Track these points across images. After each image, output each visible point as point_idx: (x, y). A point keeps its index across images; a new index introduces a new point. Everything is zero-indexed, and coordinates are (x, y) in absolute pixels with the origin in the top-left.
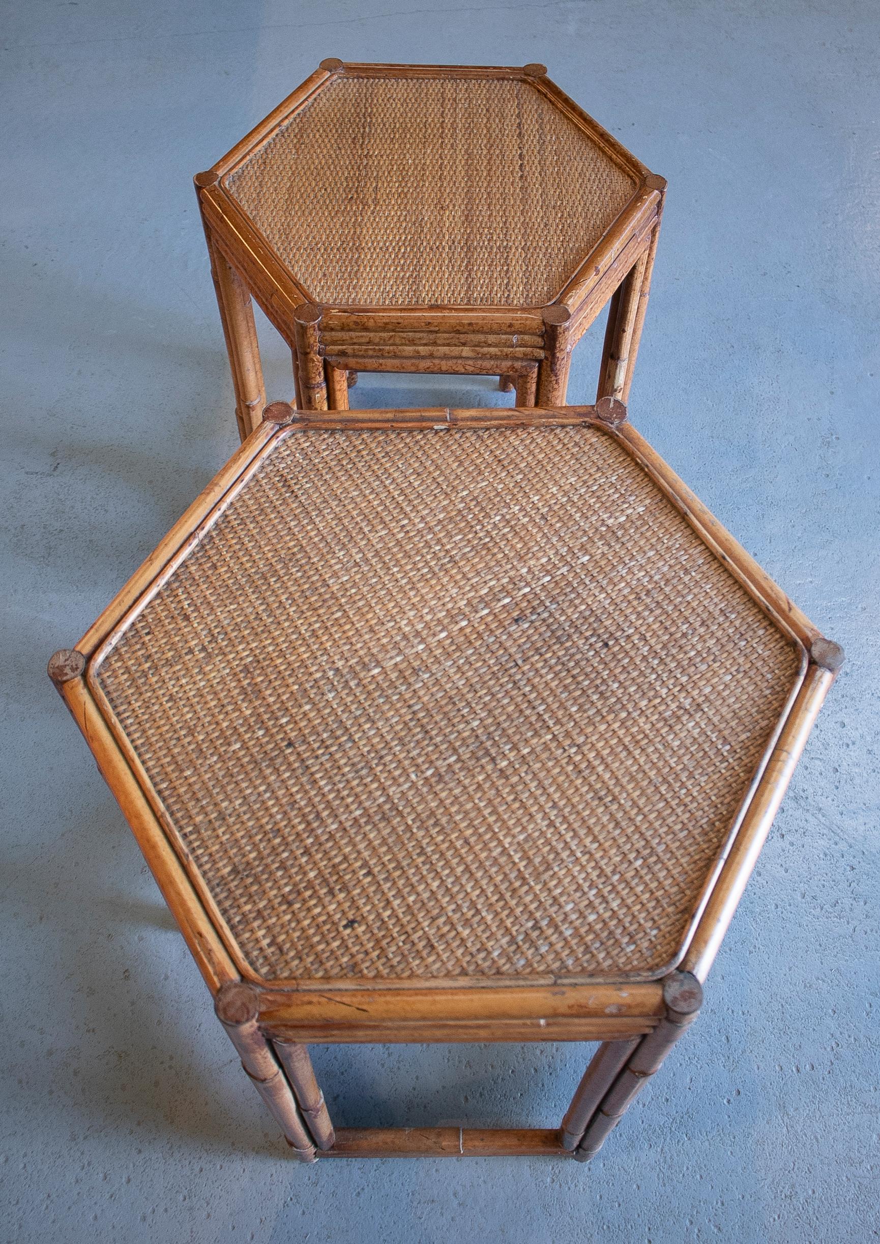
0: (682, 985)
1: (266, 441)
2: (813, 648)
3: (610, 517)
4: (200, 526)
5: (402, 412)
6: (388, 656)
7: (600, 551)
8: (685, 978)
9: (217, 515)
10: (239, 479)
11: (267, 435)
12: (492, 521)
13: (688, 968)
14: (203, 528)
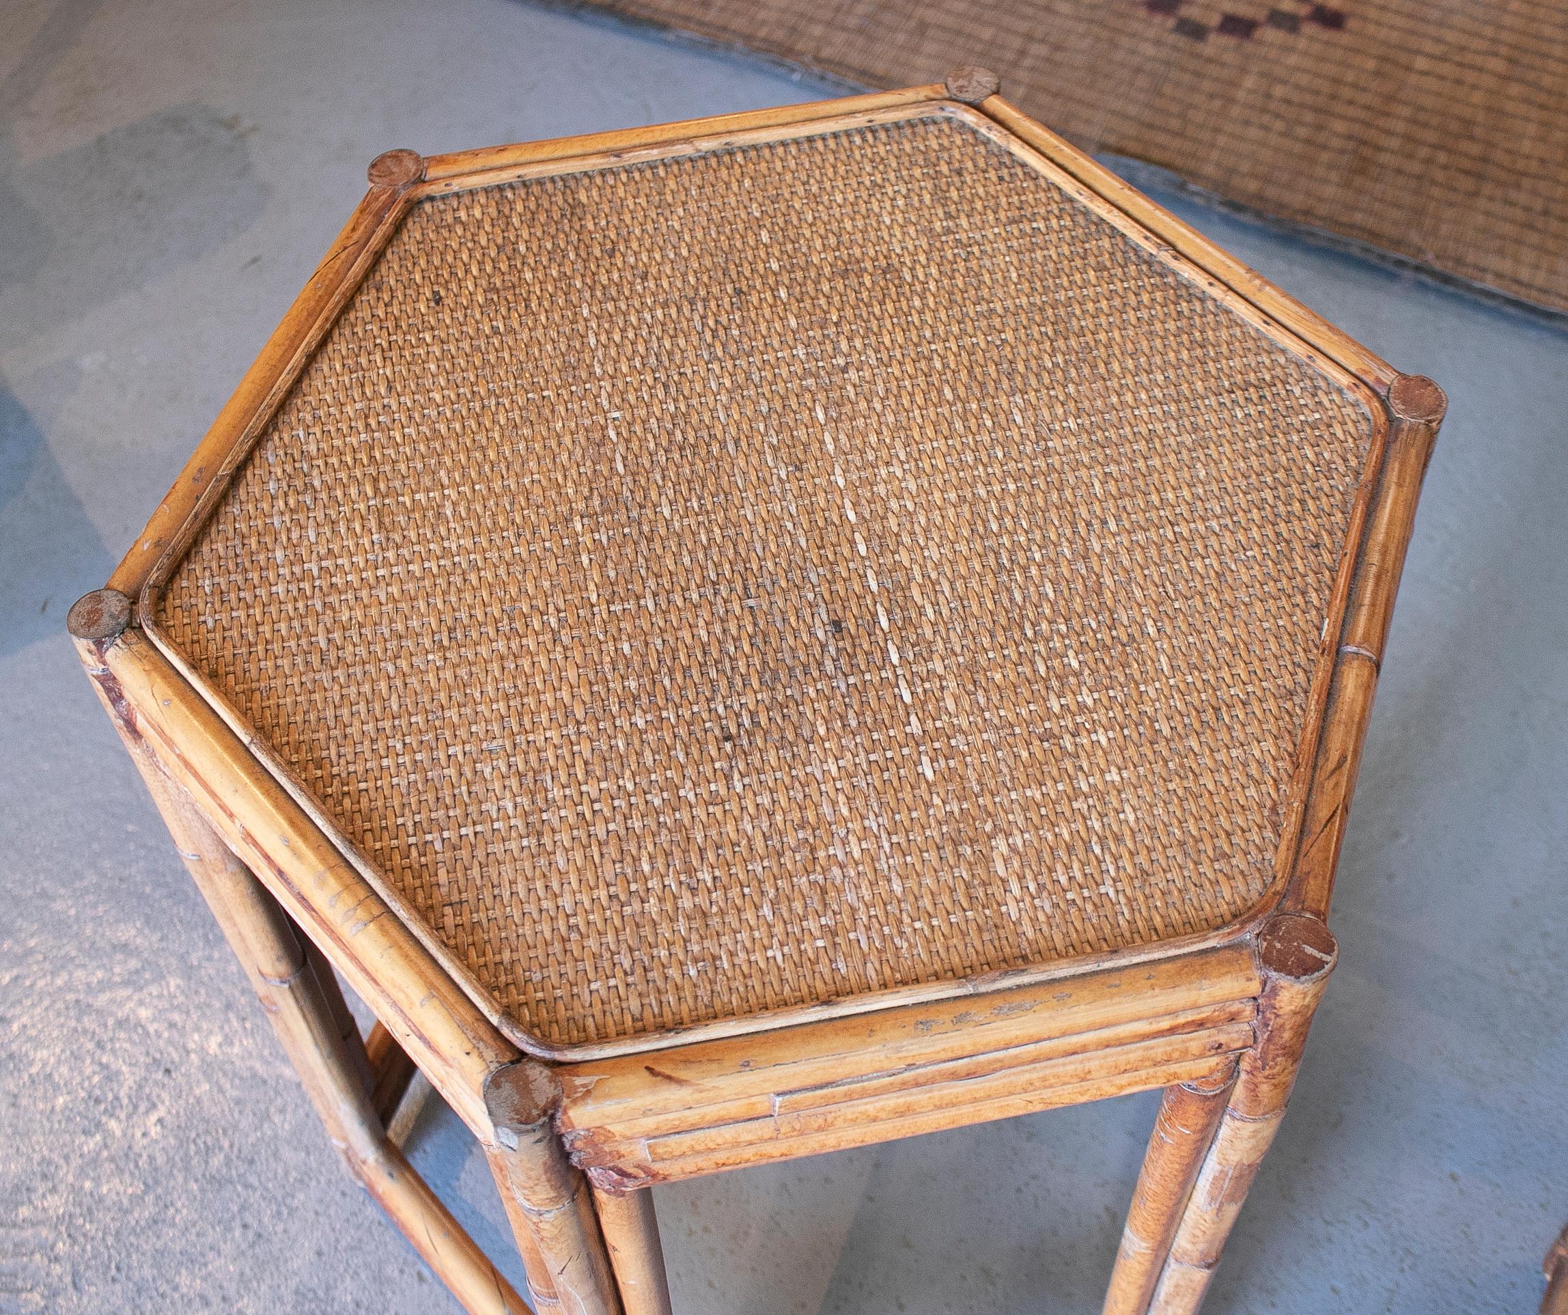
0: (112, 616)
1: (1353, 370)
2: (547, 1072)
3: (1013, 848)
4: (1179, 255)
5: (1378, 578)
6: (842, 436)
7: (937, 801)
8: (118, 624)
9: (1201, 280)
10: (1269, 318)
11: (1366, 372)
12: (1071, 653)
13: (130, 635)
14: (1176, 258)
